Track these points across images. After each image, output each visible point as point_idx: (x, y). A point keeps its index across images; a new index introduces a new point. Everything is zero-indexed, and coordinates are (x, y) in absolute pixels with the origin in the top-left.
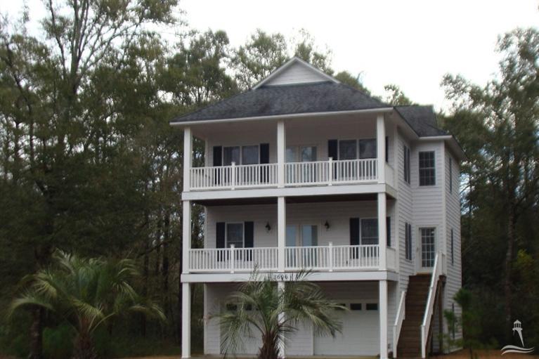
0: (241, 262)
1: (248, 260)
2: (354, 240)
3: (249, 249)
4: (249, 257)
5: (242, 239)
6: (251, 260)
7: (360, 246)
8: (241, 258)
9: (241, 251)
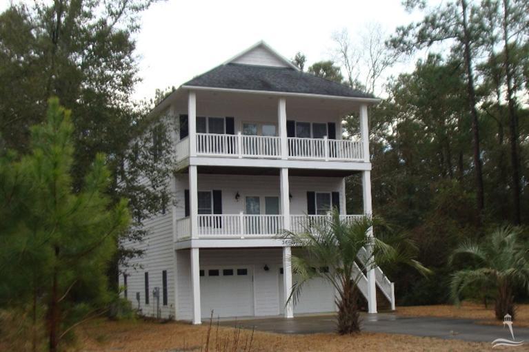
0: (211, 229)
1: (217, 227)
2: (311, 211)
3: (219, 215)
4: (219, 224)
5: (210, 207)
6: (221, 227)
7: (316, 216)
8: (211, 225)
9: (210, 217)
